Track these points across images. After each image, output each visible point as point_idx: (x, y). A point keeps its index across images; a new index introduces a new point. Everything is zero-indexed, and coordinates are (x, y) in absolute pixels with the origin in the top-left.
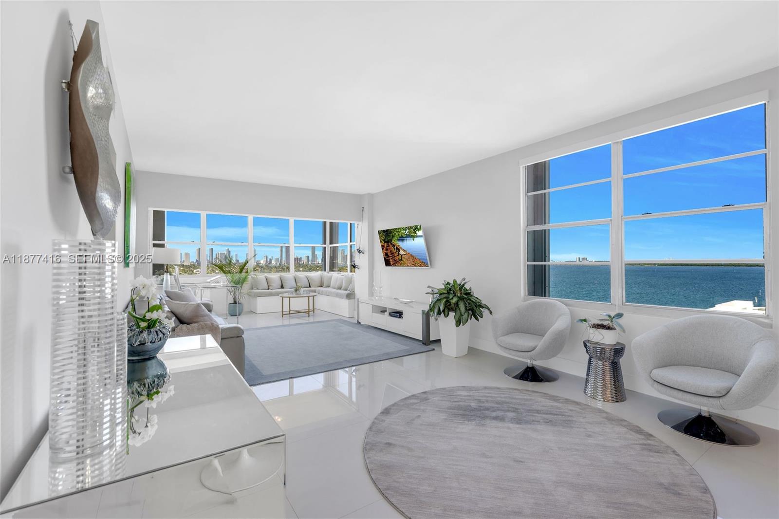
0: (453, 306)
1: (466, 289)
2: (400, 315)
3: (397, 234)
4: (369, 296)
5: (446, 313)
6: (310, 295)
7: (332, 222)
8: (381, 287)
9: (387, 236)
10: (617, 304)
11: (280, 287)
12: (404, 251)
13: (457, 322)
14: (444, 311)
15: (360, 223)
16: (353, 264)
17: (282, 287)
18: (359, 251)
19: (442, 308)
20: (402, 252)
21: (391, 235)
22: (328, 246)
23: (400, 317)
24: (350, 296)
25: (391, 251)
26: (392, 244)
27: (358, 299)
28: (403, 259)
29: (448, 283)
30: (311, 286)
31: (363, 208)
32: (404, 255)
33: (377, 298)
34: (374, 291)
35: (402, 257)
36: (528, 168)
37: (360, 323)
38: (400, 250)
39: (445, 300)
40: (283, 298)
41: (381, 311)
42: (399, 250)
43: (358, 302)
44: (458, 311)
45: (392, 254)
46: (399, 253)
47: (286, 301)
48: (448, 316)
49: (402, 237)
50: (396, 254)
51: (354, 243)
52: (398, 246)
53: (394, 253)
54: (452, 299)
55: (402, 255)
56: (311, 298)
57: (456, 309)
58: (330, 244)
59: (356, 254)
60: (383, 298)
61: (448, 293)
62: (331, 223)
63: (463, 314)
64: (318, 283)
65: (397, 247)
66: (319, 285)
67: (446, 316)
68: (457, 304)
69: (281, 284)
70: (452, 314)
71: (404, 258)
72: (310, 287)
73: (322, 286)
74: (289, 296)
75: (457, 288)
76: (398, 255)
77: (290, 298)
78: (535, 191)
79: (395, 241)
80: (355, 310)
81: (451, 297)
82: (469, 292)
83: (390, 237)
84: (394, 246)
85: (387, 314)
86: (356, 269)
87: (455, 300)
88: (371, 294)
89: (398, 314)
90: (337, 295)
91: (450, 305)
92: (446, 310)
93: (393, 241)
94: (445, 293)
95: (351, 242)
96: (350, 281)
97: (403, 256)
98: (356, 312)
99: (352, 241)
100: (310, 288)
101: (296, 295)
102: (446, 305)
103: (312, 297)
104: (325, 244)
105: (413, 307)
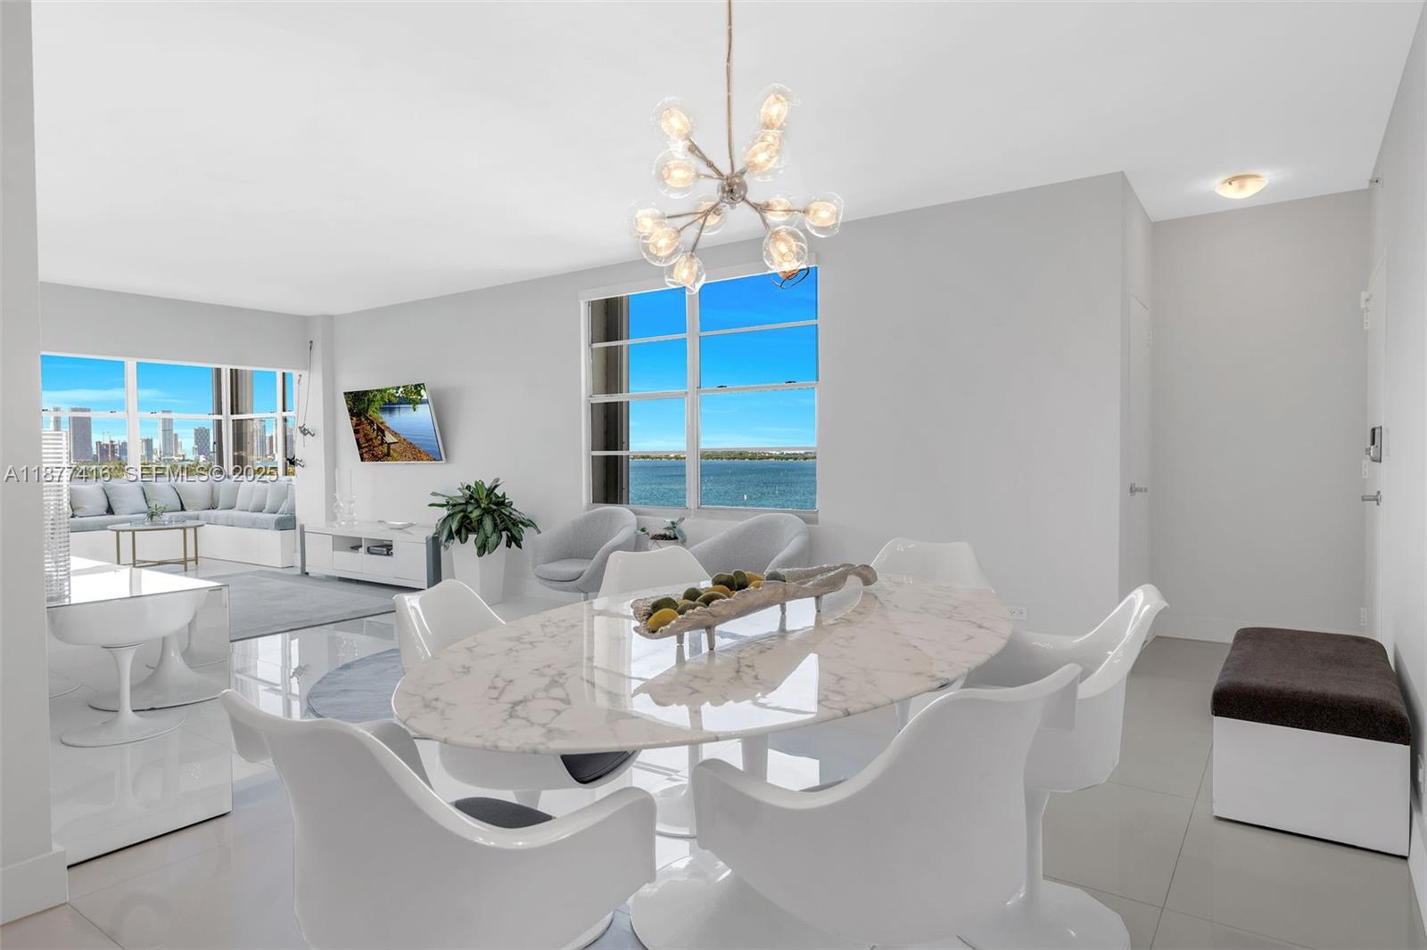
0: (475, 524)
1: (497, 497)
2: (388, 550)
3: (378, 397)
4: (327, 520)
5: (463, 536)
6: (189, 525)
7: (236, 370)
8: (351, 502)
9: (359, 404)
10: (693, 508)
11: (103, 510)
12: (395, 434)
13: (479, 548)
14: (458, 532)
15: (305, 374)
16: (290, 457)
17: (110, 511)
18: (304, 431)
19: (454, 527)
20: (389, 438)
21: (366, 398)
22: (227, 419)
23: (388, 554)
24: (287, 523)
25: (365, 435)
26: (367, 419)
27: (302, 528)
28: (391, 451)
29: (468, 487)
30: (185, 507)
31: (311, 342)
32: (395, 443)
33: (343, 523)
34: (335, 510)
35: (389, 448)
36: (593, 304)
37: (307, 574)
38: (386, 433)
39: (462, 514)
40: (118, 532)
41: (352, 548)
42: (383, 432)
43: (303, 533)
44: (481, 531)
45: (367, 441)
46: (382, 439)
47: (126, 538)
48: (466, 540)
49: (390, 402)
50: (377, 442)
51: (291, 414)
52: (382, 423)
53: (371, 439)
54: (471, 512)
55: (389, 444)
56: (190, 533)
57: (479, 529)
58: (232, 413)
59: (298, 437)
60: (355, 523)
61: (467, 503)
62: (235, 375)
63: (489, 535)
64: (206, 502)
65: (378, 426)
66: (208, 504)
67: (464, 541)
68: (480, 521)
69: (105, 504)
70: (472, 537)
71: (394, 450)
72: (183, 509)
73: (213, 507)
74: (134, 528)
75: (483, 494)
76: (381, 444)
77: (133, 532)
78: (607, 341)
79: (374, 413)
80: (295, 552)
81: (469, 510)
82: (502, 499)
83: (364, 402)
84: (372, 423)
85: (362, 550)
86: (297, 469)
87: (475, 514)
88: (332, 516)
89: (386, 548)
90: (254, 525)
91: (471, 522)
92: (463, 531)
93: (370, 412)
94: (461, 504)
95: (284, 410)
96: (285, 493)
97: (392, 446)
98: (299, 555)
99: (288, 407)
100: (184, 512)
101: (153, 525)
102: (462, 522)
103: (193, 530)
104: (220, 412)
105: (410, 533)
